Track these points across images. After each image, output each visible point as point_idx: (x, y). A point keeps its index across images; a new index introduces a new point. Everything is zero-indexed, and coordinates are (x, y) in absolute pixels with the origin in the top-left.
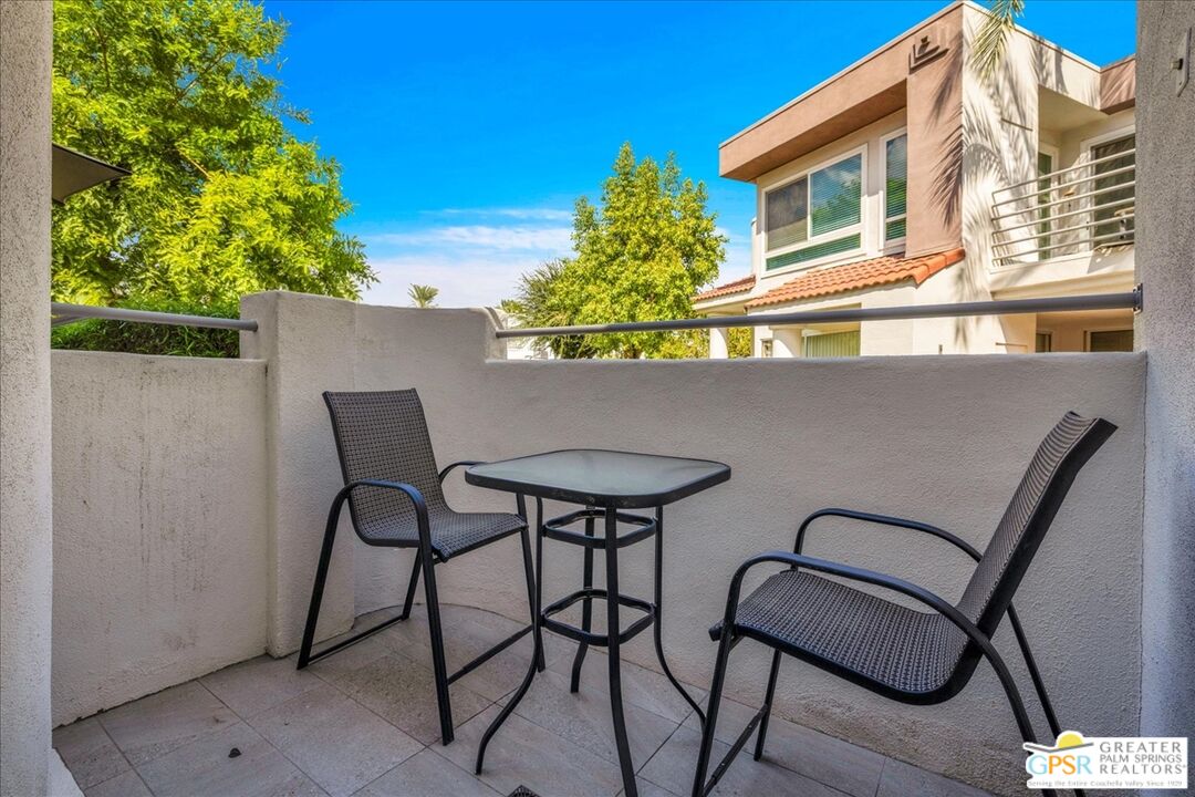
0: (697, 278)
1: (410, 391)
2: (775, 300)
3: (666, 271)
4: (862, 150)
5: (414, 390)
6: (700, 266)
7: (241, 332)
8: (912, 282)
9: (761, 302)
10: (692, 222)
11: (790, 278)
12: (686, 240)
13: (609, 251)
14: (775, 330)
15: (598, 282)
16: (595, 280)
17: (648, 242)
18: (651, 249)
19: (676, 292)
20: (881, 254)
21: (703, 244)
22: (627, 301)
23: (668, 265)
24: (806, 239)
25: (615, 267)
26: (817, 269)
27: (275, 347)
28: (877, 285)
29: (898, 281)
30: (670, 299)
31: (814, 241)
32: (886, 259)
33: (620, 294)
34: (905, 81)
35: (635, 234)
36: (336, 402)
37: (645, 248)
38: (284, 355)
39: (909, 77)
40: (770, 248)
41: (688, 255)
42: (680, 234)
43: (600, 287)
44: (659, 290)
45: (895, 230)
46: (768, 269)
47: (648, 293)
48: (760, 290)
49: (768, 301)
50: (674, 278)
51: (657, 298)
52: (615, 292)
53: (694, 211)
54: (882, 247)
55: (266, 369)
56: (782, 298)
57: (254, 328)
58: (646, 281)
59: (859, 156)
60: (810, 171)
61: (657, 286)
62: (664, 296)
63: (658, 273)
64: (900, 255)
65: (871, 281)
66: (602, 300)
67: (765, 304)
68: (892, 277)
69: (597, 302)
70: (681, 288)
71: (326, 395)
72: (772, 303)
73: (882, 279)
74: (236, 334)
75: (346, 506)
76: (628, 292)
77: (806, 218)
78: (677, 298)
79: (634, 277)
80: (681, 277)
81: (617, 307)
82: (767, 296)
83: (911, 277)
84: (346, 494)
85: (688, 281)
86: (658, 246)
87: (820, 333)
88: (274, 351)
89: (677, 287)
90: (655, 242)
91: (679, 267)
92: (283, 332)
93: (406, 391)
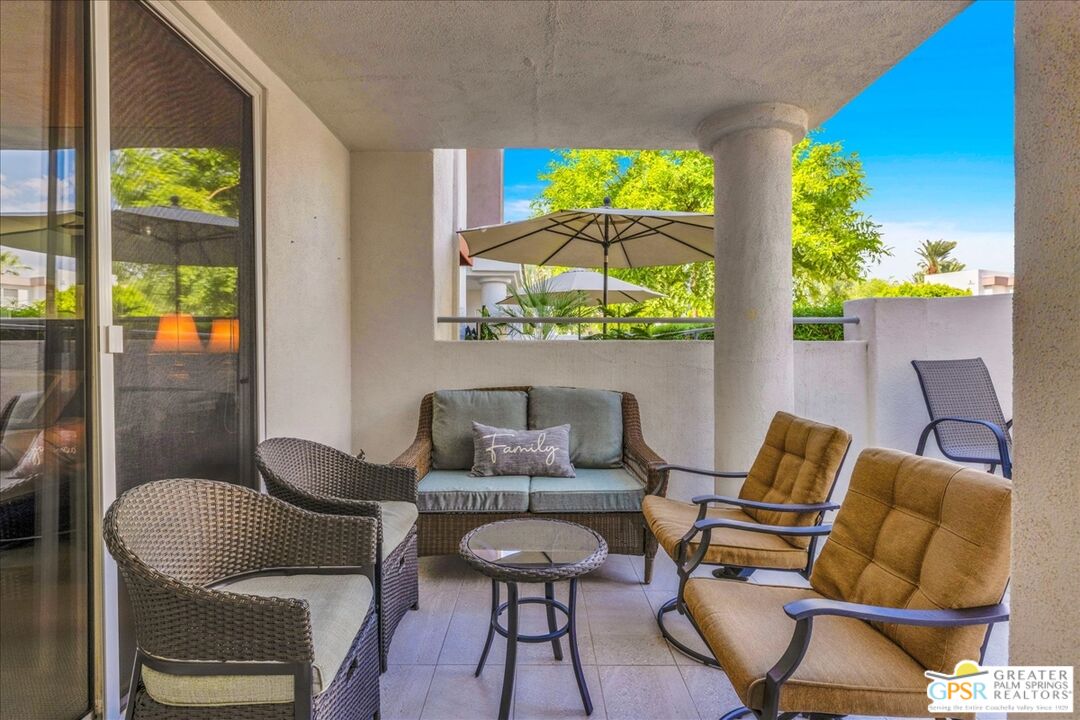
1: (977, 360)
5: (980, 359)
7: (845, 325)
27: (874, 333)
36: (921, 368)
38: (880, 338)
55: (867, 347)
57: (857, 321)
71: (913, 363)
74: (842, 325)
75: (932, 433)
84: (933, 426)
88: (873, 334)
92: (879, 322)
93: (974, 360)
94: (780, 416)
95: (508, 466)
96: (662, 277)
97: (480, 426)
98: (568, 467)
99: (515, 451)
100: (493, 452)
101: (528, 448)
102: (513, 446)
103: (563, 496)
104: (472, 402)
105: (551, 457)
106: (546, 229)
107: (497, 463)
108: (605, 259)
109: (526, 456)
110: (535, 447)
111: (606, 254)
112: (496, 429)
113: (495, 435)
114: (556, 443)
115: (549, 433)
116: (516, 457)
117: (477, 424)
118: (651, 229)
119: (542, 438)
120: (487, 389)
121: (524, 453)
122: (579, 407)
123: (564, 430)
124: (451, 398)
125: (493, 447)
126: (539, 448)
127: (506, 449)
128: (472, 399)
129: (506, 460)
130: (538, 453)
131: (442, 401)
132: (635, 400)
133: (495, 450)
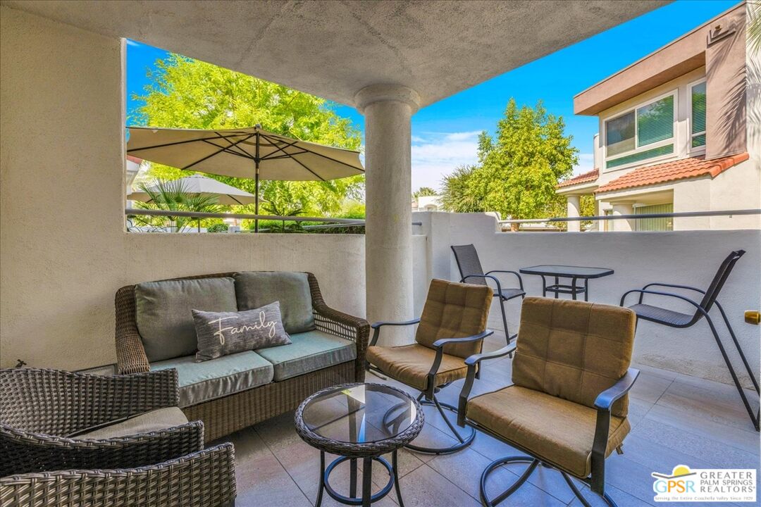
0: (558, 174)
1: (471, 245)
2: (615, 188)
3: (539, 172)
4: (675, 93)
6: (561, 166)
8: (709, 176)
9: (605, 189)
10: (556, 142)
11: (624, 173)
12: (551, 153)
13: (503, 162)
14: (614, 205)
15: (496, 180)
16: (494, 179)
17: (527, 155)
18: (529, 159)
19: (546, 184)
20: (688, 156)
21: (562, 153)
22: (514, 190)
23: (540, 168)
24: (634, 148)
25: (506, 171)
26: (642, 166)
28: (684, 178)
29: (699, 176)
30: (543, 187)
31: (639, 149)
32: (692, 159)
33: (509, 187)
34: (704, 52)
35: (519, 151)
37: (526, 159)
38: (433, 234)
39: (707, 50)
40: (608, 155)
41: (553, 160)
42: (548, 149)
43: (497, 182)
44: (536, 183)
45: (699, 141)
46: (608, 167)
47: (529, 185)
48: (602, 181)
49: (610, 188)
50: (544, 175)
51: (533, 188)
52: (506, 185)
53: (556, 135)
54: (688, 152)
56: (619, 187)
57: (420, 224)
58: (527, 178)
59: (672, 97)
60: (636, 108)
61: (534, 181)
62: (539, 187)
63: (535, 173)
64: (702, 157)
65: (680, 176)
66: (499, 191)
67: (608, 191)
68: (695, 173)
69: (496, 192)
70: (549, 181)
71: (452, 247)
72: (612, 190)
73: (688, 175)
76: (515, 185)
77: (634, 136)
78: (547, 187)
79: (519, 177)
80: (549, 175)
81: (508, 194)
82: (608, 186)
83: (708, 173)
84: (463, 280)
85: (553, 176)
86: (533, 158)
87: (644, 205)
88: (430, 232)
89: (547, 181)
90: (532, 155)
91: (548, 169)
94: (434, 281)
95: (236, 345)
96: (245, 188)
97: (202, 313)
98: (284, 336)
99: (242, 330)
100: (221, 335)
101: (253, 326)
102: (240, 326)
103: (302, 361)
104: (183, 291)
105: (273, 331)
106: (203, 140)
107: (226, 345)
108: (257, 171)
109: (252, 333)
110: (259, 324)
111: (257, 167)
112: (217, 314)
113: (220, 319)
114: (273, 318)
115: (267, 311)
116: (244, 337)
117: (198, 311)
118: (288, 155)
119: (262, 316)
120: (197, 277)
121: (250, 331)
122: (281, 286)
123: (276, 307)
124: (160, 289)
125: (221, 330)
126: (262, 324)
127: (234, 331)
128: (183, 288)
129: (235, 340)
130: (263, 329)
131: (149, 292)
132: (314, 278)
133: (223, 333)
